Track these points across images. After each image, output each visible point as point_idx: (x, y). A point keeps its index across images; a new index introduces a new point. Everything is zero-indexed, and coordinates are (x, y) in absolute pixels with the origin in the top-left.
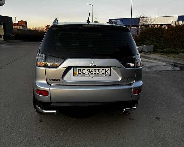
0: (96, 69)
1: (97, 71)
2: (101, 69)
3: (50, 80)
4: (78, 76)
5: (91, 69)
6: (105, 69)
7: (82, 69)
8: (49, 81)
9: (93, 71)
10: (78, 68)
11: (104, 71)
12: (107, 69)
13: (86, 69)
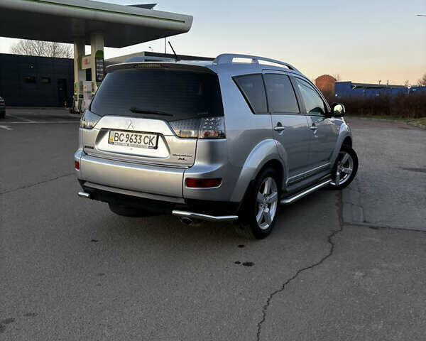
0: (137, 136)
1: (138, 138)
2: (144, 135)
3: (86, 147)
4: (113, 144)
10: (115, 132)
11: (147, 140)
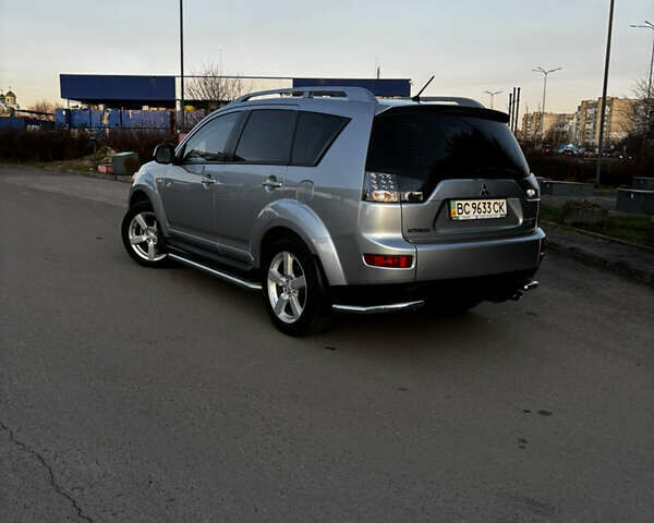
0: (484, 203)
1: (487, 206)
2: (492, 202)
3: (409, 231)
5: (477, 202)
6: (498, 201)
7: (463, 202)
8: (407, 234)
9: (481, 206)
10: (457, 202)
11: (497, 208)
12: (501, 201)
13: (470, 202)
